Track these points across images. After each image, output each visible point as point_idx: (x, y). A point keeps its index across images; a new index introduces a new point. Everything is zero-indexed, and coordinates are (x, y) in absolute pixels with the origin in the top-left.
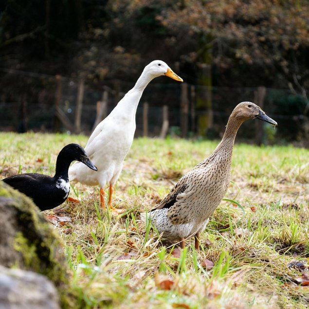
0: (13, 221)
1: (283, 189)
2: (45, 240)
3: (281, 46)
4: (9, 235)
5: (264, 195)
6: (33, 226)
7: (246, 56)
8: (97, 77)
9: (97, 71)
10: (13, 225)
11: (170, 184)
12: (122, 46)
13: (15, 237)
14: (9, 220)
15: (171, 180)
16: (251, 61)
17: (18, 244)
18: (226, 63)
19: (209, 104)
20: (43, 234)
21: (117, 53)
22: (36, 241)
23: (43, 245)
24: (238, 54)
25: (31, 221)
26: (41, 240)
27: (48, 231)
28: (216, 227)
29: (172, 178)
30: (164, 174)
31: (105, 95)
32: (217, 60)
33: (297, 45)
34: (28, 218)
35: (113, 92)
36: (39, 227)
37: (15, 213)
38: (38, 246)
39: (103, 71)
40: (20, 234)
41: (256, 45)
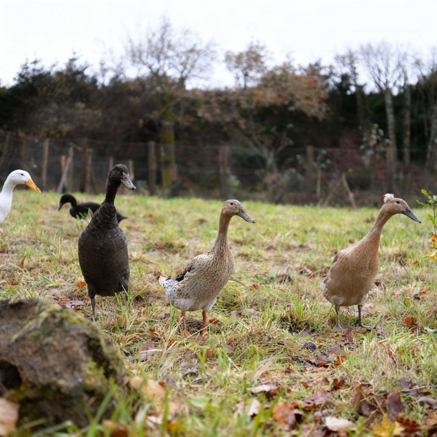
0: (85, 348)
1: (272, 258)
2: (112, 362)
3: (238, 105)
4: (82, 361)
5: (256, 265)
6: (101, 351)
7: (207, 116)
8: (60, 132)
9: (60, 127)
10: (84, 351)
11: (163, 255)
12: (82, 102)
13: (87, 362)
14: (81, 347)
15: (163, 250)
16: (211, 119)
17: (90, 369)
18: (188, 121)
19: (173, 157)
20: (110, 357)
21: (78, 108)
22: (104, 364)
23: (110, 367)
24: (200, 114)
25: (99, 346)
26: (108, 363)
27: (114, 353)
28: (223, 305)
29: (163, 249)
30: (156, 245)
31: (71, 151)
32: (180, 119)
33: (253, 105)
34: (97, 344)
35: (80, 149)
36: (106, 350)
37: (86, 339)
38: (106, 368)
39: (66, 128)
40: (90, 359)
41: (216, 105)
